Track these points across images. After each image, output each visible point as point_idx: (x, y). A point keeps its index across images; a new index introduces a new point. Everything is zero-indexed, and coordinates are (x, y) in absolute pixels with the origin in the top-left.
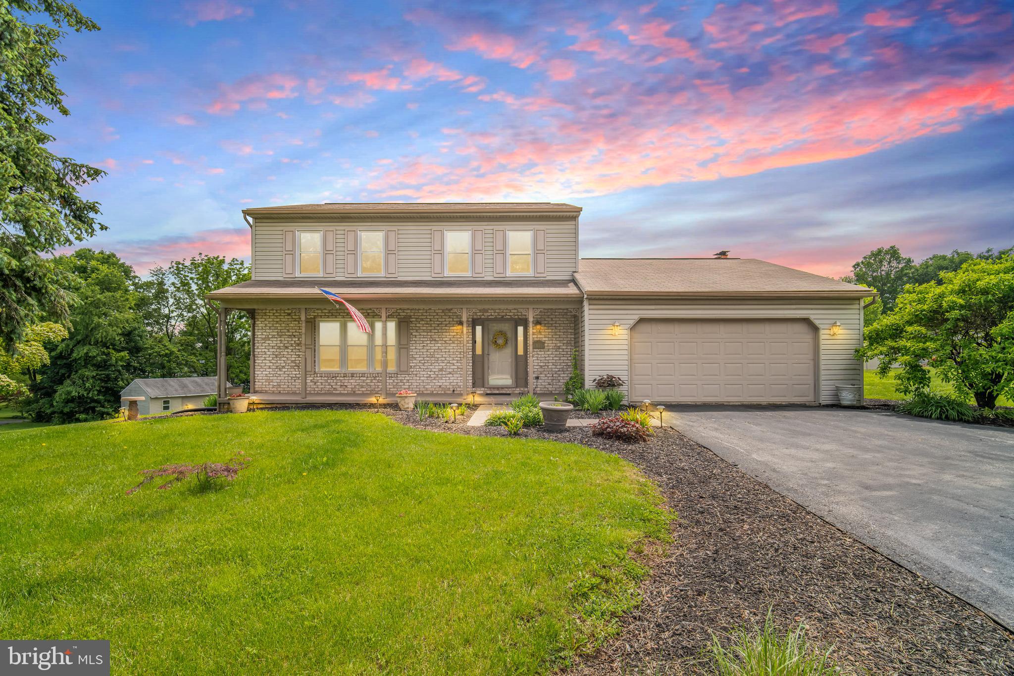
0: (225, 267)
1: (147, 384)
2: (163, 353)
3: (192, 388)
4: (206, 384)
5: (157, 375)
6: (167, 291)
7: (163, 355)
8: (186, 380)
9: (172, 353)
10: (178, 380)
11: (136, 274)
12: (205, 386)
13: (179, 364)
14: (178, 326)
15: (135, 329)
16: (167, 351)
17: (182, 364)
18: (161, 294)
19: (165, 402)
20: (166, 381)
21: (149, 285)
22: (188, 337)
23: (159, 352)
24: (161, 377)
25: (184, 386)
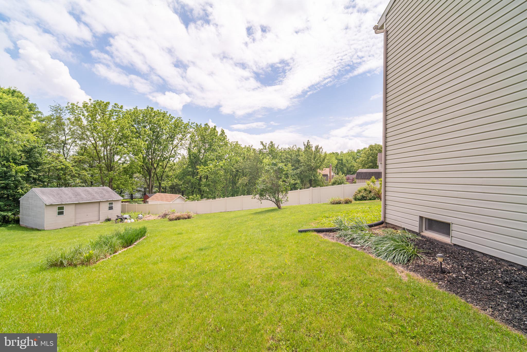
0: (110, 108)
1: (43, 193)
2: (59, 167)
3: (84, 196)
4: (96, 193)
5: (54, 185)
6: (64, 124)
7: (59, 169)
8: (79, 189)
9: (67, 168)
10: (71, 189)
11: (40, 110)
12: (95, 195)
13: (73, 176)
14: (73, 150)
15: (35, 147)
16: (63, 166)
17: (75, 176)
18: (59, 125)
19: (59, 208)
20: (61, 190)
21: (49, 119)
22: (81, 157)
23: (56, 167)
24: (57, 187)
25: (77, 194)
